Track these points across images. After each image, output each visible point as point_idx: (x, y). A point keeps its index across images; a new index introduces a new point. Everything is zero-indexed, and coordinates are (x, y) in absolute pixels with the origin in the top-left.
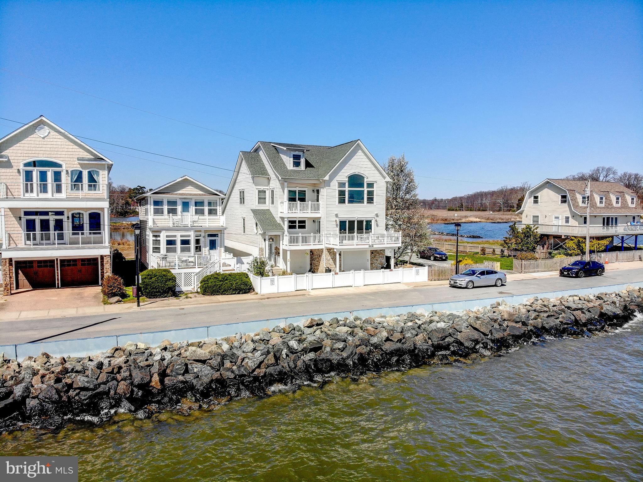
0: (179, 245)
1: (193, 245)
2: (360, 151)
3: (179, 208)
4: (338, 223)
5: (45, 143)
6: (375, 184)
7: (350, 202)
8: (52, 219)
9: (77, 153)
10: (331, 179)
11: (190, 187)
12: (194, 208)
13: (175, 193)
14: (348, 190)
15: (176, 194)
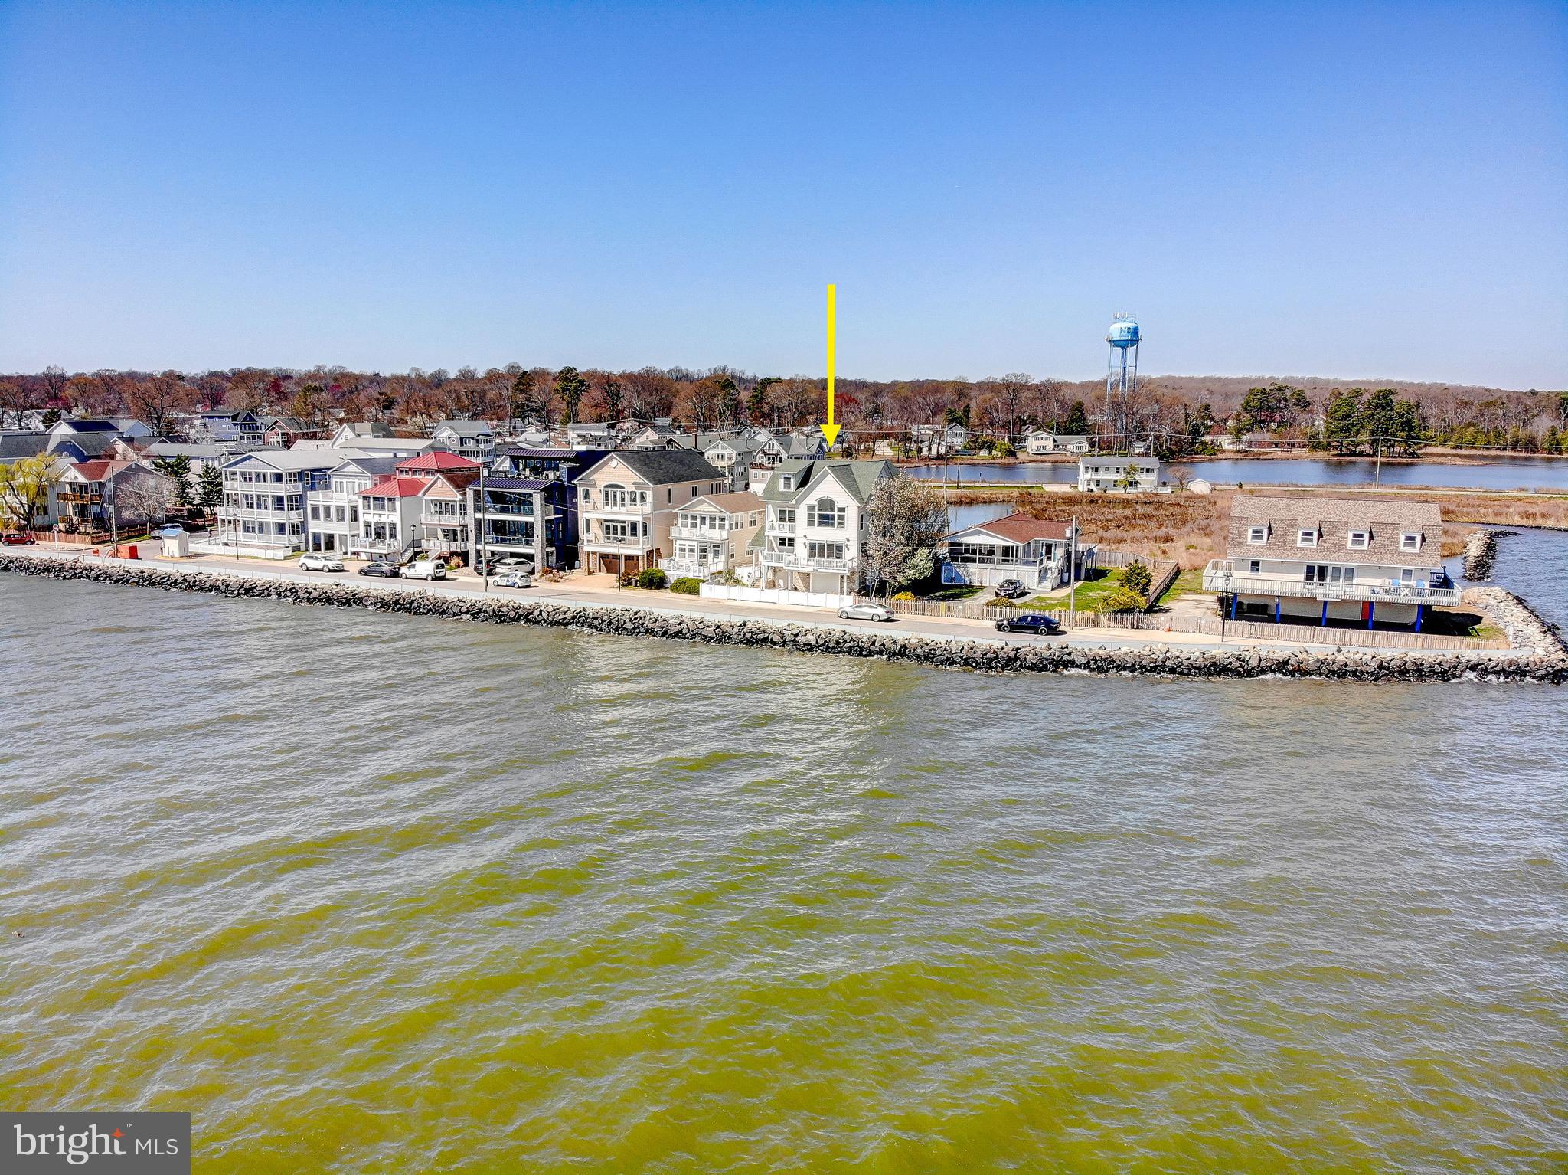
0: (687, 552)
2: (829, 476)
3: (698, 521)
4: (808, 544)
5: (615, 472)
6: (846, 509)
7: (820, 524)
8: (619, 525)
9: (633, 478)
11: (706, 505)
12: (709, 522)
13: (695, 509)
14: (818, 514)
15: (697, 512)
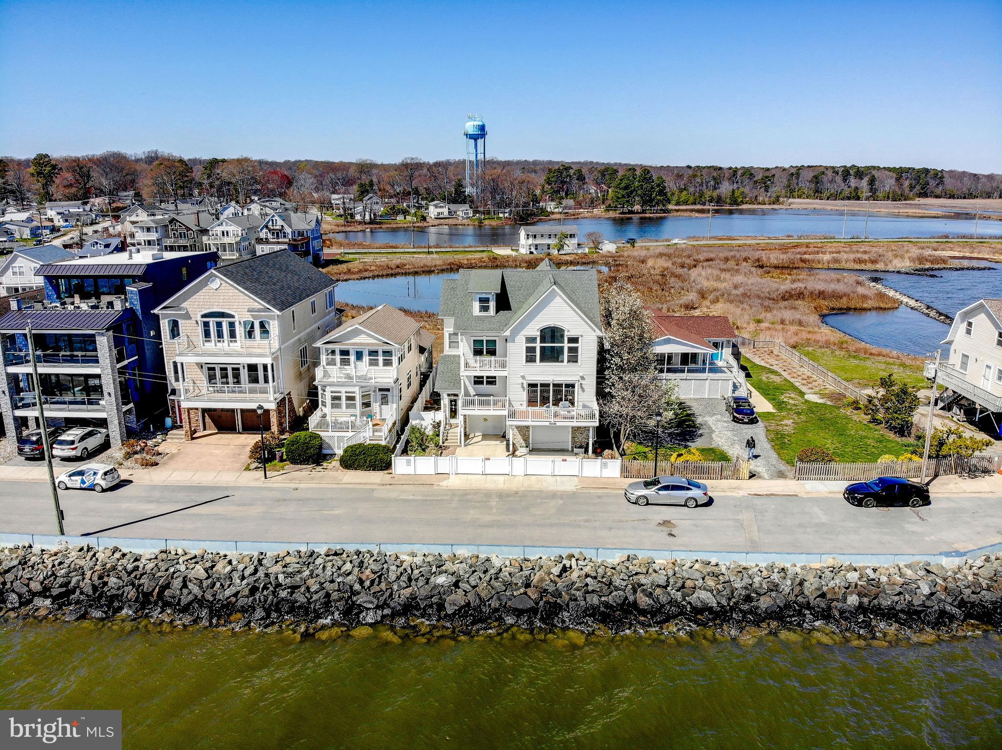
0: (344, 401)
1: (358, 402)
2: (558, 297)
3: (352, 358)
4: (525, 386)
5: (218, 294)
6: (580, 339)
7: (542, 360)
9: (248, 304)
10: (515, 333)
11: (363, 336)
12: (368, 358)
13: (347, 342)
14: (541, 347)
15: (347, 344)
